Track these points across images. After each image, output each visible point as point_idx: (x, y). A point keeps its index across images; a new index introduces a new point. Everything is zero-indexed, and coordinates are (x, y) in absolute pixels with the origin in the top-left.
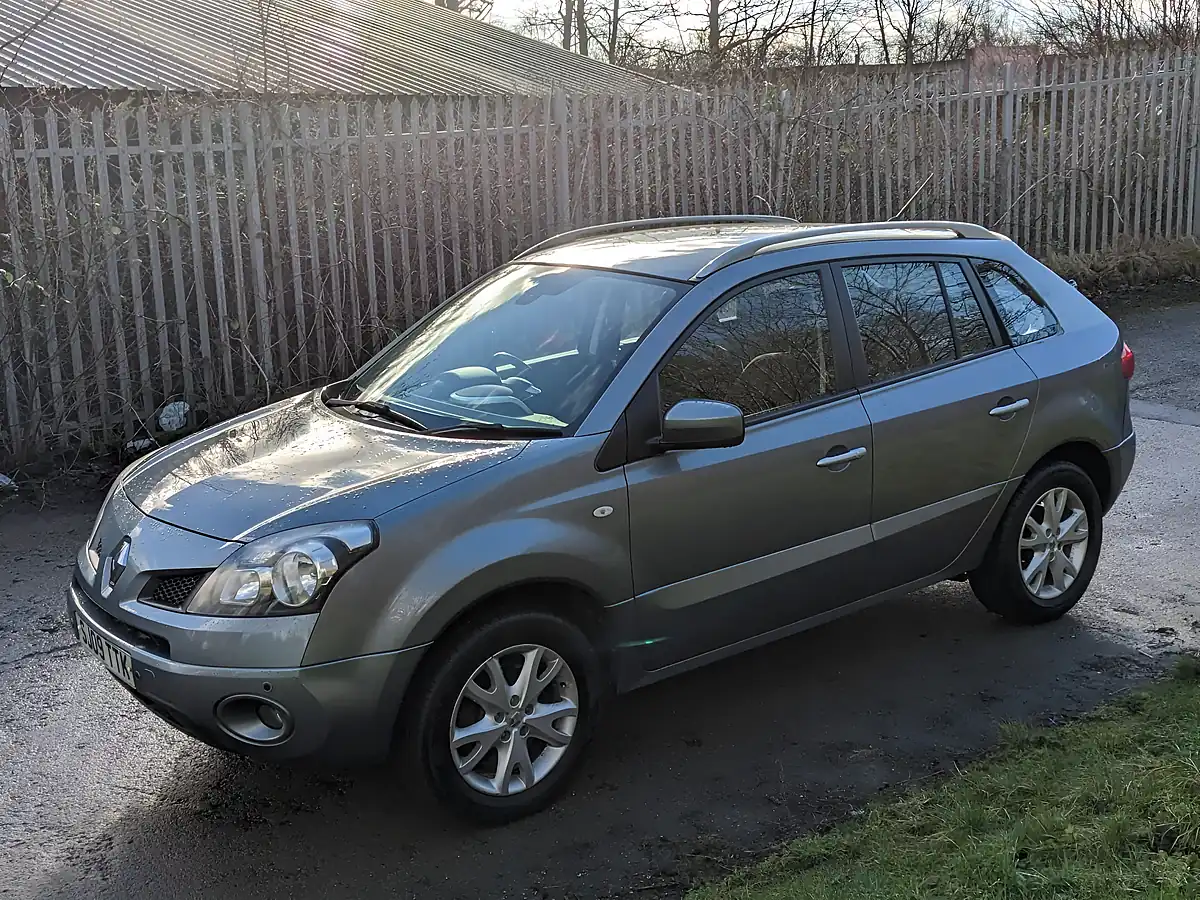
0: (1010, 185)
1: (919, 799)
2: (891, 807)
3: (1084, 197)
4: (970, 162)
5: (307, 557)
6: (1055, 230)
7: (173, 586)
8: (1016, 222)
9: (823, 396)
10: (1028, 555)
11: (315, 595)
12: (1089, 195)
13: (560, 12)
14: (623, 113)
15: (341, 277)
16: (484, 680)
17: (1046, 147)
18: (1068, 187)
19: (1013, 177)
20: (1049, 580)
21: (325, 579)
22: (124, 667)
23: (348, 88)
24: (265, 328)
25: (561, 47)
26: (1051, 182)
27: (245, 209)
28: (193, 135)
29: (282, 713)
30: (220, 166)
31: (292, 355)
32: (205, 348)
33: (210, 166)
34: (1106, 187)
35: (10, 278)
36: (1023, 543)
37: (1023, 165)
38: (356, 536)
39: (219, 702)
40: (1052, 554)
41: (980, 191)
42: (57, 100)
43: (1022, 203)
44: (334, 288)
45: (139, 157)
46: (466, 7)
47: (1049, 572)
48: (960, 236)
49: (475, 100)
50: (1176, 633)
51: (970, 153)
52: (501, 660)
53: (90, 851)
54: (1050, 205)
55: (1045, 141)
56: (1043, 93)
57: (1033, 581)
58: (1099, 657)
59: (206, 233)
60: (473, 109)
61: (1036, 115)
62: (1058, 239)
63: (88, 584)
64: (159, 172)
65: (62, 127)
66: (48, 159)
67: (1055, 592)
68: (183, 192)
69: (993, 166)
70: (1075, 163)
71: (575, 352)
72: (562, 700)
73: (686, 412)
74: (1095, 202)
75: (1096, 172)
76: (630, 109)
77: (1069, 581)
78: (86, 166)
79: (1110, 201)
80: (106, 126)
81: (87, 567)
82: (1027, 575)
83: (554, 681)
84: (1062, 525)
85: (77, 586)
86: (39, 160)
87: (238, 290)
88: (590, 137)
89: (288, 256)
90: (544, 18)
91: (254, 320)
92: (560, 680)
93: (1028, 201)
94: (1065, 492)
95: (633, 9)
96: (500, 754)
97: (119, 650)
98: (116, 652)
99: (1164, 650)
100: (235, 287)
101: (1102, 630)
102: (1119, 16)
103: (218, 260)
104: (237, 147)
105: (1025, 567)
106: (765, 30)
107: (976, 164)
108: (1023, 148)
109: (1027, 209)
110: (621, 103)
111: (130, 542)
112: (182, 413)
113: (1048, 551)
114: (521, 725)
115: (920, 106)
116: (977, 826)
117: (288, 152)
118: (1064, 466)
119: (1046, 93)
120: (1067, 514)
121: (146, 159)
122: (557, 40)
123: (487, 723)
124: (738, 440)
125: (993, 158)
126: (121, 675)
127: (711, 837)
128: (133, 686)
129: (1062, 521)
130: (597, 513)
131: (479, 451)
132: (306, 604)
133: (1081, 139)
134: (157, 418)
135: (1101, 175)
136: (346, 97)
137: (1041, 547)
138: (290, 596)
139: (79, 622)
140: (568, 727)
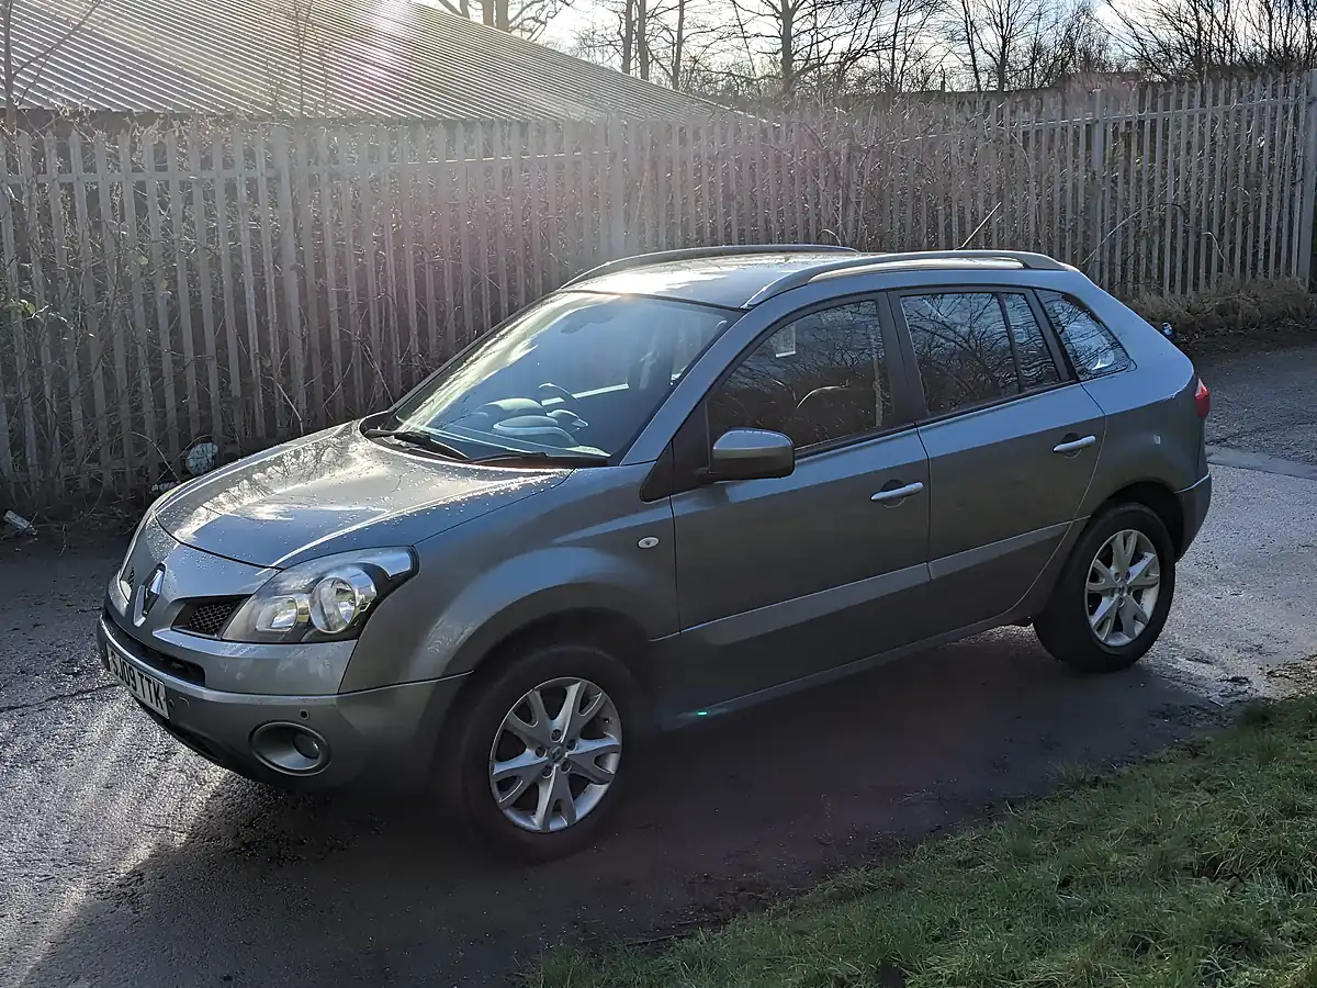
0: (1099, 219)
1: (969, 836)
2: (940, 843)
3: (1180, 234)
4: (1057, 195)
5: (344, 583)
6: (1148, 270)
7: (208, 613)
8: (1106, 260)
9: (878, 429)
10: (1095, 600)
11: (353, 623)
12: (1186, 232)
13: (619, 33)
14: (683, 141)
15: (380, 314)
16: (525, 713)
17: (1139, 180)
18: (1162, 221)
19: (1103, 210)
20: (1118, 627)
21: (363, 605)
22: (157, 697)
23: (389, 113)
24: (299, 366)
25: (620, 71)
26: (1144, 217)
27: (279, 240)
28: (224, 160)
29: (319, 742)
30: (253, 194)
31: (326, 395)
32: (235, 388)
33: (243, 192)
34: (1204, 224)
35: (31, 309)
36: (1090, 586)
37: (1114, 199)
38: (395, 562)
39: (256, 729)
40: (1121, 600)
41: (1068, 226)
42: (80, 124)
43: (1112, 239)
44: (372, 325)
45: (167, 183)
46: (518, 27)
47: (1117, 616)
48: (1026, 267)
49: (524, 126)
50: (1249, 682)
51: (1057, 187)
52: (543, 693)
53: (121, 886)
54: (1143, 244)
55: (1139, 172)
56: (1135, 122)
57: (1100, 627)
58: (1168, 705)
59: (237, 265)
60: (522, 135)
61: (1128, 145)
62: (1151, 278)
63: (120, 615)
64: (189, 200)
65: (86, 150)
66: (71, 185)
67: (1125, 640)
68: (213, 221)
69: (1081, 200)
70: (1171, 197)
71: (626, 386)
72: (605, 736)
73: (736, 442)
74: (1192, 239)
75: (1194, 207)
76: (689, 136)
77: (1139, 628)
78: (111, 191)
79: (1209, 238)
80: (133, 150)
81: (118, 597)
82: (1094, 620)
83: (597, 715)
84: (1131, 570)
85: (108, 618)
86: (61, 185)
87: (270, 325)
88: (647, 166)
89: (324, 290)
90: (601, 39)
91: (288, 357)
92: (604, 716)
93: (1119, 240)
94: (1134, 535)
95: (698, 30)
96: (541, 789)
97: (151, 678)
98: (149, 681)
99: (1236, 699)
100: (267, 322)
101: (1173, 679)
102: (1221, 40)
103: (250, 295)
104: (271, 173)
105: (1092, 612)
106: (843, 54)
107: (1063, 197)
108: (1114, 181)
109: (1119, 248)
110: (681, 130)
111: (163, 570)
112: (210, 455)
113: (1116, 596)
114: (562, 761)
115: (1002, 135)
116: (1024, 857)
117: (325, 178)
118: (1134, 507)
119: (1139, 122)
120: (1137, 558)
121: (174, 186)
122: (616, 63)
123: (529, 757)
124: (788, 471)
125: (1081, 191)
126: (153, 706)
127: (756, 876)
128: (166, 715)
129: (1131, 565)
130: (642, 544)
131: (521, 479)
132: (343, 631)
133: (1177, 173)
134: (184, 460)
135: (1199, 210)
136: (388, 122)
137: (1111, 592)
138: (327, 624)
139: (109, 654)
140: (611, 765)
